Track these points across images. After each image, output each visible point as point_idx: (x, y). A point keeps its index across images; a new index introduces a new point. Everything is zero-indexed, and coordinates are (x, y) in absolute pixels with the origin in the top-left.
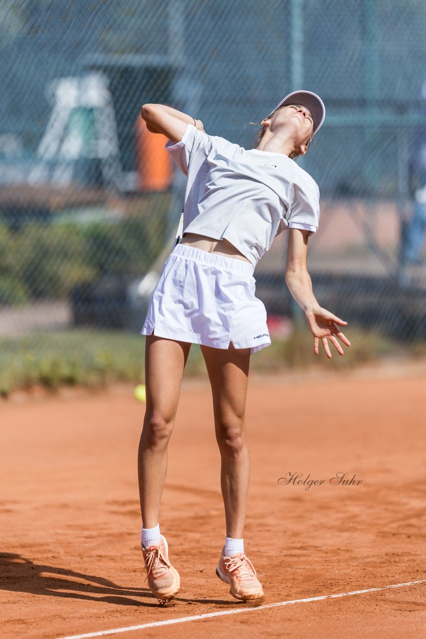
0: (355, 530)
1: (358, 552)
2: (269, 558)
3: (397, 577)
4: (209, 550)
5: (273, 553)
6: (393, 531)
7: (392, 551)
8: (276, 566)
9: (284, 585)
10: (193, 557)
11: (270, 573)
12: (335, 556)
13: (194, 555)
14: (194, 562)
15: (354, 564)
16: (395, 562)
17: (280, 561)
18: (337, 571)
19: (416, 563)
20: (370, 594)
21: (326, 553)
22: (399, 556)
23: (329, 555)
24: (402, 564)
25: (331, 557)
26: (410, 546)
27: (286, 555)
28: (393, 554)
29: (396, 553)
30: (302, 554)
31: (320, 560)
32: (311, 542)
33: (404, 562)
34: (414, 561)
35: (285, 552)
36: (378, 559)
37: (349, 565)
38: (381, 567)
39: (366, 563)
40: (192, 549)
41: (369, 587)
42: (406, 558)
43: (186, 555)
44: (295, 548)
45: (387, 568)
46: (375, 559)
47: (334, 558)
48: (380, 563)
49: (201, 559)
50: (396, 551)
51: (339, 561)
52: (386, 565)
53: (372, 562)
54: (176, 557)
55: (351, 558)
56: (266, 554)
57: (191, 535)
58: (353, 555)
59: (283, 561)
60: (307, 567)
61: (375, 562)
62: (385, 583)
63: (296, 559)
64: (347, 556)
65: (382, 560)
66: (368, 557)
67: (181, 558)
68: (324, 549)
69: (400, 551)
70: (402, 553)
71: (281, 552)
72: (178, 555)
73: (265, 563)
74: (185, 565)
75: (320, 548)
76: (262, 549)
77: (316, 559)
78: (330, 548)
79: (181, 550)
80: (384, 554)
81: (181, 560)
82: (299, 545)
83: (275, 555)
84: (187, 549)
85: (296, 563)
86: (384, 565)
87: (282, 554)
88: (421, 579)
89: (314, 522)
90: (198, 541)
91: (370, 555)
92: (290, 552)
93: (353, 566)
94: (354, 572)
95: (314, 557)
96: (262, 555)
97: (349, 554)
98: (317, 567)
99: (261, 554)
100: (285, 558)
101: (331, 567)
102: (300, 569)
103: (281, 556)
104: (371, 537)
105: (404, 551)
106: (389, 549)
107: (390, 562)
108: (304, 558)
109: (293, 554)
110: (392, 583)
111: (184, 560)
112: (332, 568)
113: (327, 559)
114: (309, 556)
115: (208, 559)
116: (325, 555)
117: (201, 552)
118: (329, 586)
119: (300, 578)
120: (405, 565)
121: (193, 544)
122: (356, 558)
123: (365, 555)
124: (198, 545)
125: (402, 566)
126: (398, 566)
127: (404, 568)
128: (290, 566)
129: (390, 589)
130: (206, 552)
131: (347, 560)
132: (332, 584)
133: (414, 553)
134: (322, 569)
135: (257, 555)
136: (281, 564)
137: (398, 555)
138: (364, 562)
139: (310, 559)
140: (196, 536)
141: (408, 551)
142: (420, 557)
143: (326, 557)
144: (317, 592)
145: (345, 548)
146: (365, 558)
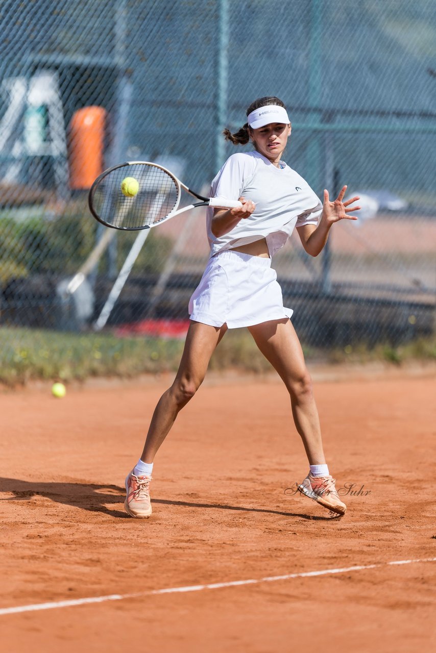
0: (244, 525)
1: (243, 546)
2: (155, 549)
3: (275, 570)
4: (99, 541)
5: (160, 545)
6: (280, 528)
7: (275, 546)
8: (160, 557)
9: (165, 575)
10: (82, 546)
11: (153, 563)
12: (219, 550)
13: (83, 545)
14: (82, 551)
15: (237, 557)
16: (276, 556)
17: (166, 552)
18: (218, 564)
19: (296, 558)
20: (245, 586)
21: (212, 546)
22: (282, 551)
23: (214, 548)
24: (283, 559)
25: (216, 550)
26: (294, 542)
27: (172, 547)
28: (275, 549)
29: (279, 548)
30: (188, 547)
31: (205, 552)
32: (199, 536)
33: (284, 557)
34: (294, 556)
35: (172, 544)
36: (260, 554)
37: (231, 559)
38: (261, 561)
39: (248, 557)
40: (83, 540)
41: (246, 579)
42: (287, 554)
43: (76, 544)
44: (182, 541)
45: (267, 562)
46: (257, 554)
47: (219, 551)
48: (262, 557)
49: (89, 548)
50: (279, 546)
51: (222, 554)
52: (267, 559)
53: (254, 556)
54: (65, 546)
55: (235, 551)
56: (153, 546)
57: (84, 526)
58: (237, 549)
59: (168, 553)
60: (190, 559)
61: (257, 556)
62: (263, 576)
63: (181, 551)
64: (231, 549)
65: (264, 555)
66: (252, 551)
67: (70, 547)
68: (210, 542)
69: (283, 547)
70: (285, 548)
71: (168, 544)
72: (67, 544)
73: (150, 554)
74: (73, 553)
75: (206, 542)
76: (150, 541)
77: (201, 552)
78: (216, 542)
79: (72, 540)
80: (267, 548)
81: (70, 549)
82: (188, 538)
83: (162, 547)
84: (77, 539)
85: (180, 555)
86: (265, 559)
87: (168, 546)
88: (298, 573)
89: (206, 517)
90: (89, 532)
91: (254, 549)
92: (176, 544)
93: (235, 559)
94: (235, 565)
95: (199, 550)
96: (149, 547)
97: (234, 548)
98: (200, 559)
99: (148, 545)
100: (170, 550)
101: (213, 559)
102: (183, 560)
103: (167, 548)
104: (258, 532)
105: (287, 546)
106: (273, 545)
107: (271, 556)
108: (189, 551)
109: (179, 546)
110: (270, 575)
111: (73, 549)
112: (215, 561)
113: (211, 552)
114: (194, 549)
115: (96, 549)
116: (210, 548)
117: (91, 542)
118: (209, 577)
119: (182, 569)
120: (285, 559)
121: (84, 535)
122: (239, 552)
123: (249, 550)
124: (89, 536)
125: (282, 560)
126: (278, 560)
127: (284, 562)
128: (174, 557)
129: (266, 582)
130: (96, 542)
131: (230, 553)
132: (211, 576)
133: (297, 549)
134: (205, 561)
135: (144, 547)
136: (167, 556)
137: (280, 550)
138: (246, 555)
139: (195, 551)
140: (89, 527)
141: (291, 547)
142: (301, 553)
143: (210, 550)
144: (195, 582)
145: (231, 543)
146: (248, 552)
